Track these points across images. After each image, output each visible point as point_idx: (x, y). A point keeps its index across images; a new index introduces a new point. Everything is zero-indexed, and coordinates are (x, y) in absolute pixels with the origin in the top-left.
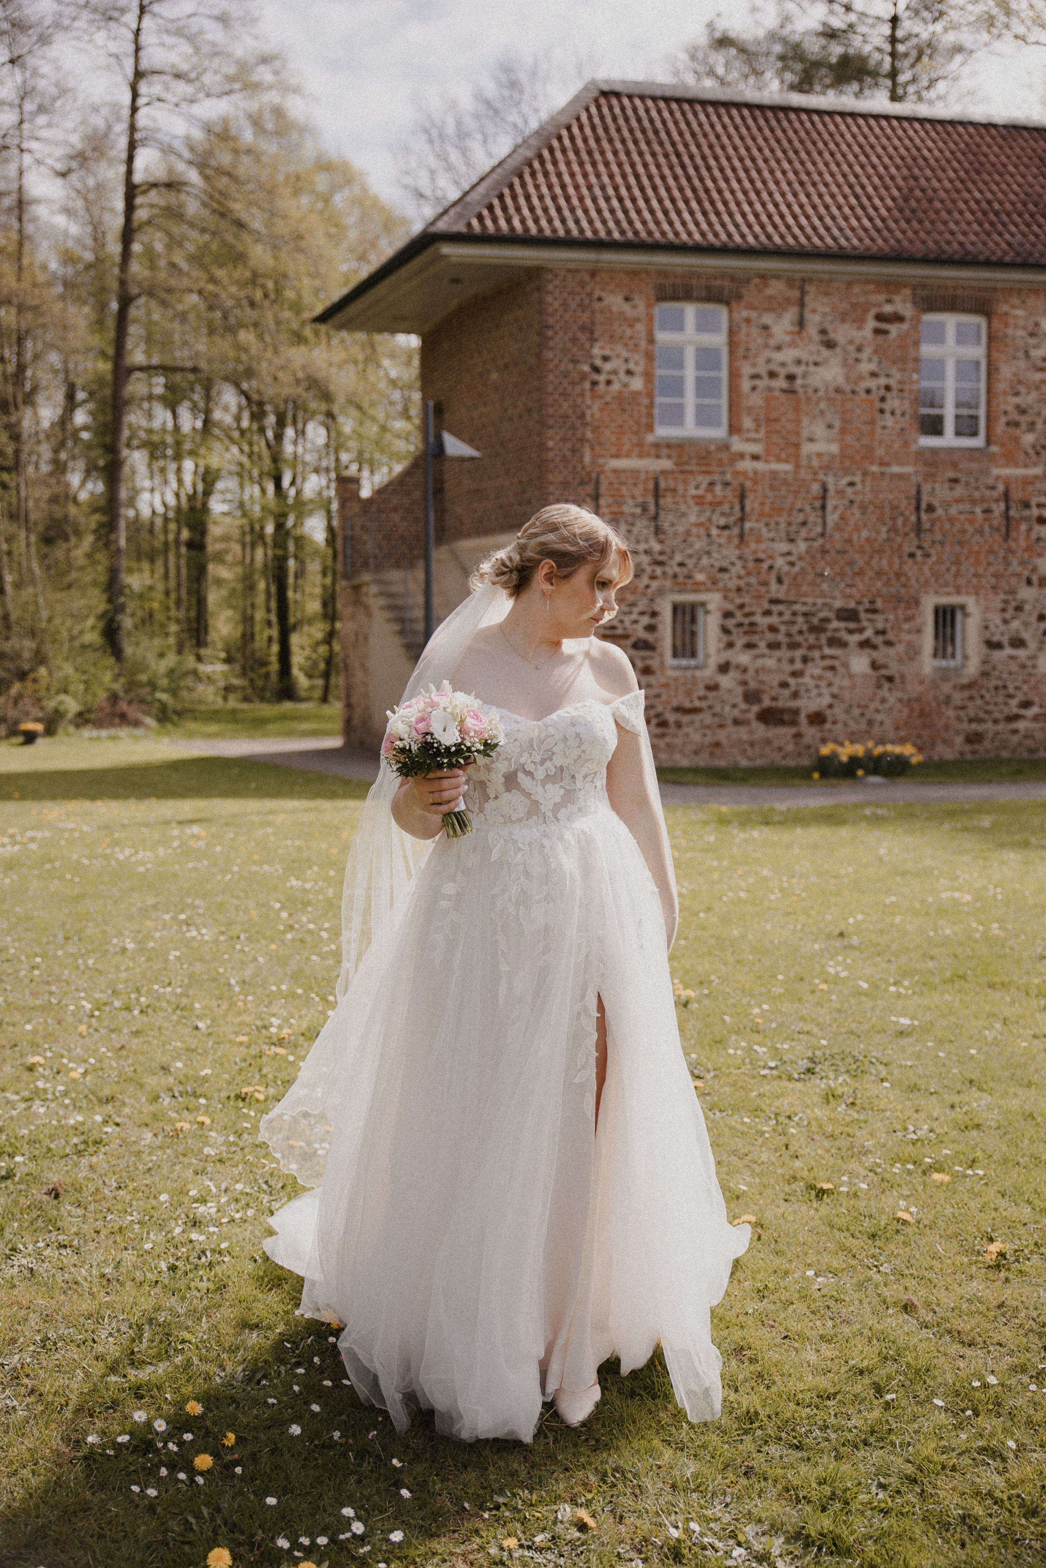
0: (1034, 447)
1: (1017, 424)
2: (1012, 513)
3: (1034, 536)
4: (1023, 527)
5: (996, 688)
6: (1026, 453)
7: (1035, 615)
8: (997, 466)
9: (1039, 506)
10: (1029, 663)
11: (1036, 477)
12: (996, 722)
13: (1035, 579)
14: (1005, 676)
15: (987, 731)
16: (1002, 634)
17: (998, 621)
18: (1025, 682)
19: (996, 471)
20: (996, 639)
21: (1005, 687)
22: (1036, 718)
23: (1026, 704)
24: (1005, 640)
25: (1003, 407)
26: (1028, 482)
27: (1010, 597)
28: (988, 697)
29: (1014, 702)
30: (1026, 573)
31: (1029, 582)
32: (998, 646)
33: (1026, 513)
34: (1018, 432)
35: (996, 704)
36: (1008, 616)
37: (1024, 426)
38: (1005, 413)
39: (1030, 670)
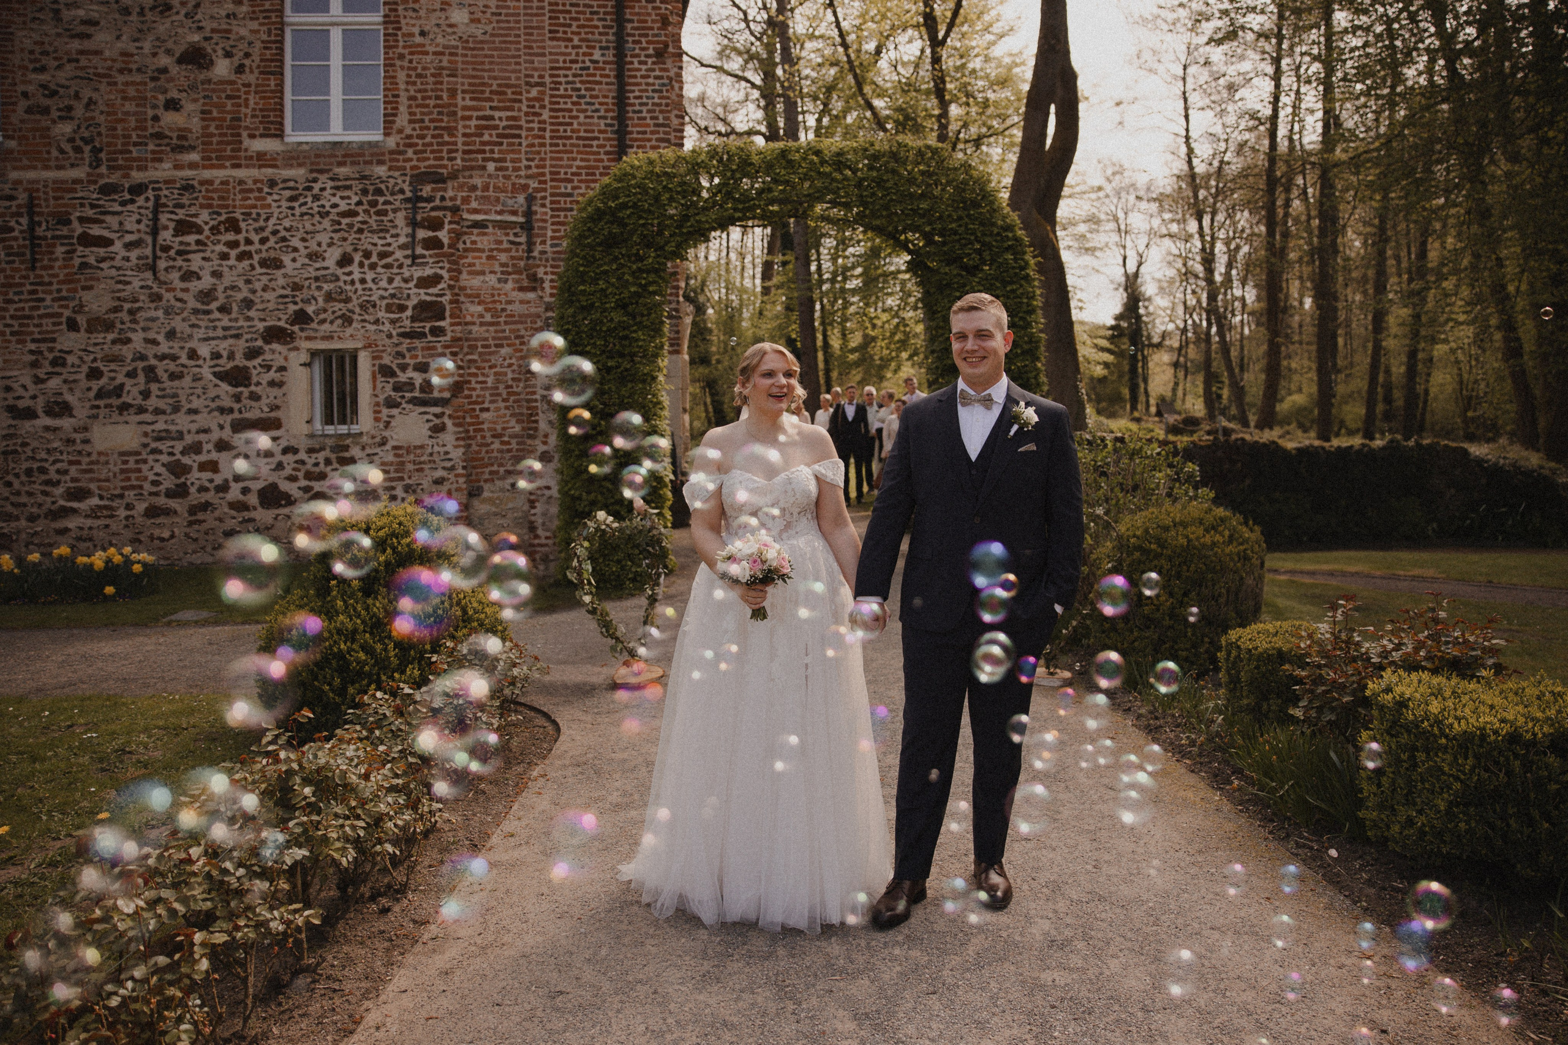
0: (71, 140)
1: (46, 111)
2: (40, 231)
3: (77, 261)
4: (60, 250)
5: (29, 472)
6: (62, 151)
7: (85, 369)
8: (15, 168)
9: (81, 220)
10: (78, 437)
11: (75, 181)
12: (32, 519)
13: (81, 320)
14: (43, 455)
15: (19, 532)
16: (34, 397)
17: (27, 380)
18: (71, 463)
19: (14, 175)
20: (21, 404)
21: (43, 471)
22: (94, 513)
23: (80, 494)
24: (39, 405)
25: (21, 88)
26: (63, 188)
27: (43, 347)
28: (16, 485)
29: (59, 491)
30: (67, 313)
31: (73, 326)
32: (30, 414)
33: (65, 231)
34: (45, 122)
35: (30, 494)
36: (41, 373)
37: (55, 114)
38: (25, 95)
39: (79, 447)
